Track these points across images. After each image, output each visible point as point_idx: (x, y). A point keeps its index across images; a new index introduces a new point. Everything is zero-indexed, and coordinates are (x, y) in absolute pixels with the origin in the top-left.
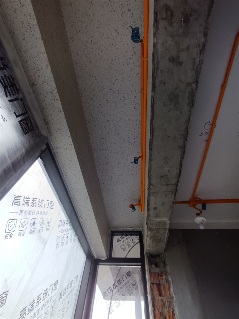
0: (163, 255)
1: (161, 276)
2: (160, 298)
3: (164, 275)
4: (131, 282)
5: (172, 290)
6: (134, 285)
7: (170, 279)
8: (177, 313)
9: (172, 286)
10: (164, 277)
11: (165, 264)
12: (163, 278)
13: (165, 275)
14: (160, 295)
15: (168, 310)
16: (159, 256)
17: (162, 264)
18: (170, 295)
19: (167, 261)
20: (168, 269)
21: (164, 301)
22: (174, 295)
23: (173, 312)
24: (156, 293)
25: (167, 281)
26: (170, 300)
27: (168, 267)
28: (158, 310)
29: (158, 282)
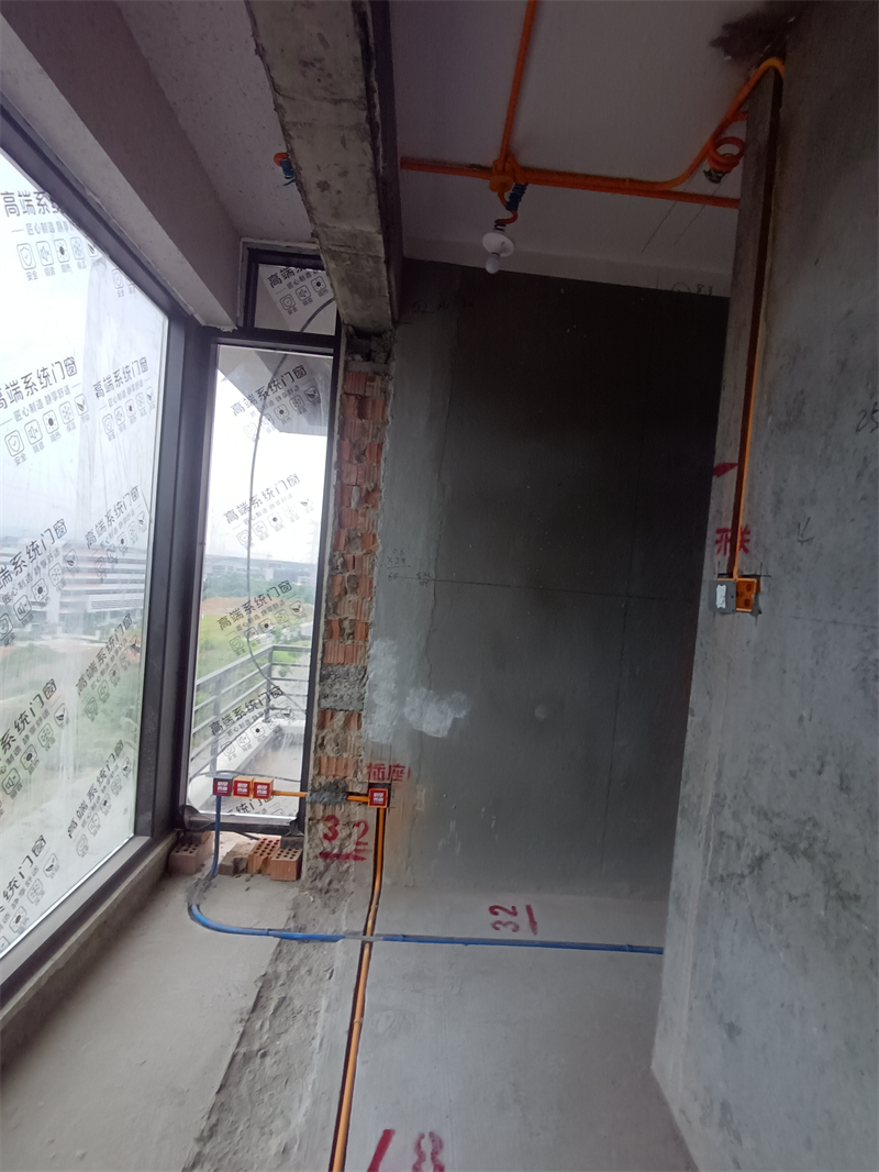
0: (389, 333)
1: (373, 380)
2: (358, 421)
3: (378, 378)
4: (303, 388)
5: (389, 410)
6: (312, 396)
7: (391, 388)
8: (388, 447)
9: (391, 402)
10: (378, 383)
11: (388, 357)
12: (375, 384)
13: (382, 380)
14: (361, 415)
15: (370, 441)
16: (379, 335)
17: (383, 355)
18: (383, 418)
19: (395, 350)
20: (393, 367)
21: (367, 426)
22: (390, 419)
23: (380, 447)
24: (352, 410)
25: (385, 392)
26: (380, 426)
27: (393, 364)
28: (350, 441)
29: (361, 392)
